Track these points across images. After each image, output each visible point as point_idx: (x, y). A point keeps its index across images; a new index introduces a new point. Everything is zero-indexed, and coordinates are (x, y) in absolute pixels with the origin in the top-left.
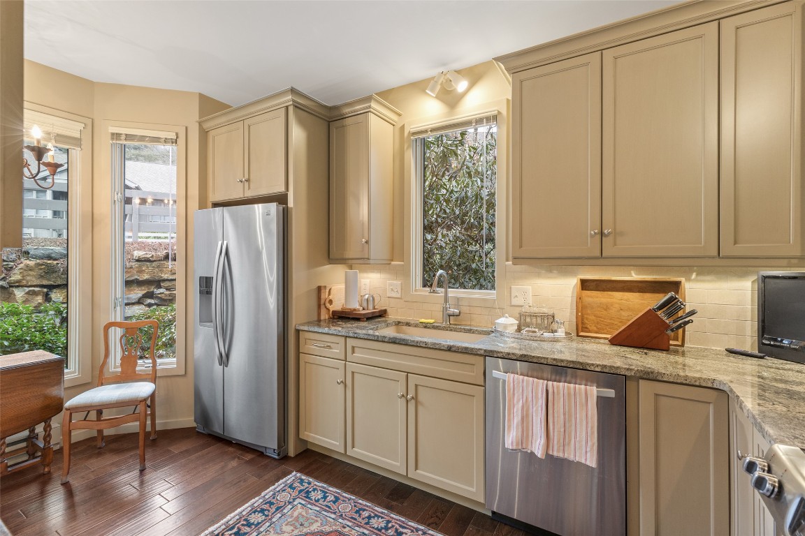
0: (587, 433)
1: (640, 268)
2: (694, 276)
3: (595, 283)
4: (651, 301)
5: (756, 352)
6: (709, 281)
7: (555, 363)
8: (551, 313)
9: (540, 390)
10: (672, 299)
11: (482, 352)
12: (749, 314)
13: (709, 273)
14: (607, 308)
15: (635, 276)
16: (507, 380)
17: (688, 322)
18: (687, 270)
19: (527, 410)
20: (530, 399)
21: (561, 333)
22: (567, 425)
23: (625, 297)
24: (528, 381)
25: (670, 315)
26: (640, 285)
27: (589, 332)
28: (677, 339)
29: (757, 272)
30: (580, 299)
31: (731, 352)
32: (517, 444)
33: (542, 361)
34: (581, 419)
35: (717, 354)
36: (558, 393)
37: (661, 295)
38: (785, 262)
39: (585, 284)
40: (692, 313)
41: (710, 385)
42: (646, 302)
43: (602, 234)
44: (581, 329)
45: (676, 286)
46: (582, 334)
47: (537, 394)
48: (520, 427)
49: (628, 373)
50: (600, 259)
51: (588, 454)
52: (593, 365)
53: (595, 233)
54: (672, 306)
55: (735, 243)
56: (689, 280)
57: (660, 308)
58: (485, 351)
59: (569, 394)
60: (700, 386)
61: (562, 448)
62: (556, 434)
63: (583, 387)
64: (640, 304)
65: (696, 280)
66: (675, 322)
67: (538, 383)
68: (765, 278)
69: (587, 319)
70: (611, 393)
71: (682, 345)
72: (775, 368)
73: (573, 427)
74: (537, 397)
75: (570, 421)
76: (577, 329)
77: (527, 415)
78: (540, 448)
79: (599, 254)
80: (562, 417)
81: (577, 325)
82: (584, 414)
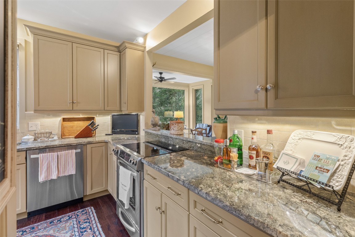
0: (72, 165)
1: (83, 113)
2: (98, 115)
3: (68, 119)
4: (87, 123)
5: (111, 134)
6: (101, 117)
7: (60, 146)
8: (50, 132)
9: (55, 157)
10: (93, 122)
11: (25, 149)
12: (110, 125)
13: (101, 114)
14: (72, 127)
15: (81, 116)
16: (39, 157)
17: (97, 128)
18: (96, 114)
19: (49, 165)
20: (51, 160)
21: (56, 138)
22: (65, 164)
23: (78, 123)
24: (49, 155)
25: (92, 127)
26: (83, 119)
27: (66, 136)
28: (94, 134)
29: (111, 114)
30: (62, 125)
31: (106, 135)
32: (45, 178)
33: (55, 146)
34: (70, 161)
35: (104, 135)
36: (62, 155)
37: (89, 122)
38: (117, 111)
39: (64, 120)
40: (98, 125)
41: (104, 141)
42: (85, 124)
43: (73, 102)
44: (63, 136)
45: (93, 118)
46: (63, 137)
47: (54, 158)
48: (46, 172)
49: (84, 144)
50: (72, 111)
51: (73, 171)
52: (73, 143)
53: (71, 102)
54: (93, 124)
55: (108, 107)
56: (96, 117)
57: (90, 125)
58: (27, 148)
59: (66, 154)
60: (102, 142)
61: (63, 173)
62: (61, 169)
63: (71, 151)
64: (83, 125)
65: (98, 117)
66: (94, 128)
67: (54, 154)
68: (113, 115)
69: (65, 132)
70: (79, 150)
71: (95, 135)
72: (115, 136)
73: (68, 164)
74: (54, 159)
75: (66, 163)
76: (62, 136)
77: (49, 167)
78: (56, 175)
79: (72, 109)
80: (64, 162)
81: (62, 134)
82: (71, 159)
